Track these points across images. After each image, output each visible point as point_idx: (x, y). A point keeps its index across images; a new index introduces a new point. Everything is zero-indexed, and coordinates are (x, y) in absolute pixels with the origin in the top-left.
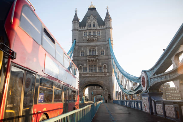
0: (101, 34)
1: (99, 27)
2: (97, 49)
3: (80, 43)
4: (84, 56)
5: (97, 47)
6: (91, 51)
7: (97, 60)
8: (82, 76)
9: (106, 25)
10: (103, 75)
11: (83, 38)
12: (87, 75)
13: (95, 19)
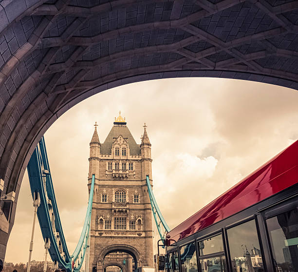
0: (134, 169)
1: (131, 156)
2: (128, 192)
3: (102, 180)
4: (107, 202)
5: (128, 189)
6: (118, 194)
7: (128, 211)
8: (103, 235)
9: (143, 154)
10: (137, 236)
11: (107, 173)
12: (110, 234)
13: (125, 143)
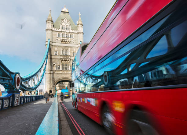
0: (73, 38)
1: (72, 30)
3: (54, 43)
4: (58, 55)
5: (69, 49)
6: (64, 51)
7: (70, 60)
8: (55, 73)
9: (78, 30)
11: (57, 39)
12: (60, 72)
13: (68, 22)
